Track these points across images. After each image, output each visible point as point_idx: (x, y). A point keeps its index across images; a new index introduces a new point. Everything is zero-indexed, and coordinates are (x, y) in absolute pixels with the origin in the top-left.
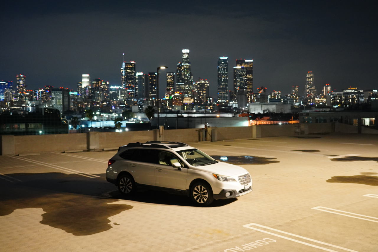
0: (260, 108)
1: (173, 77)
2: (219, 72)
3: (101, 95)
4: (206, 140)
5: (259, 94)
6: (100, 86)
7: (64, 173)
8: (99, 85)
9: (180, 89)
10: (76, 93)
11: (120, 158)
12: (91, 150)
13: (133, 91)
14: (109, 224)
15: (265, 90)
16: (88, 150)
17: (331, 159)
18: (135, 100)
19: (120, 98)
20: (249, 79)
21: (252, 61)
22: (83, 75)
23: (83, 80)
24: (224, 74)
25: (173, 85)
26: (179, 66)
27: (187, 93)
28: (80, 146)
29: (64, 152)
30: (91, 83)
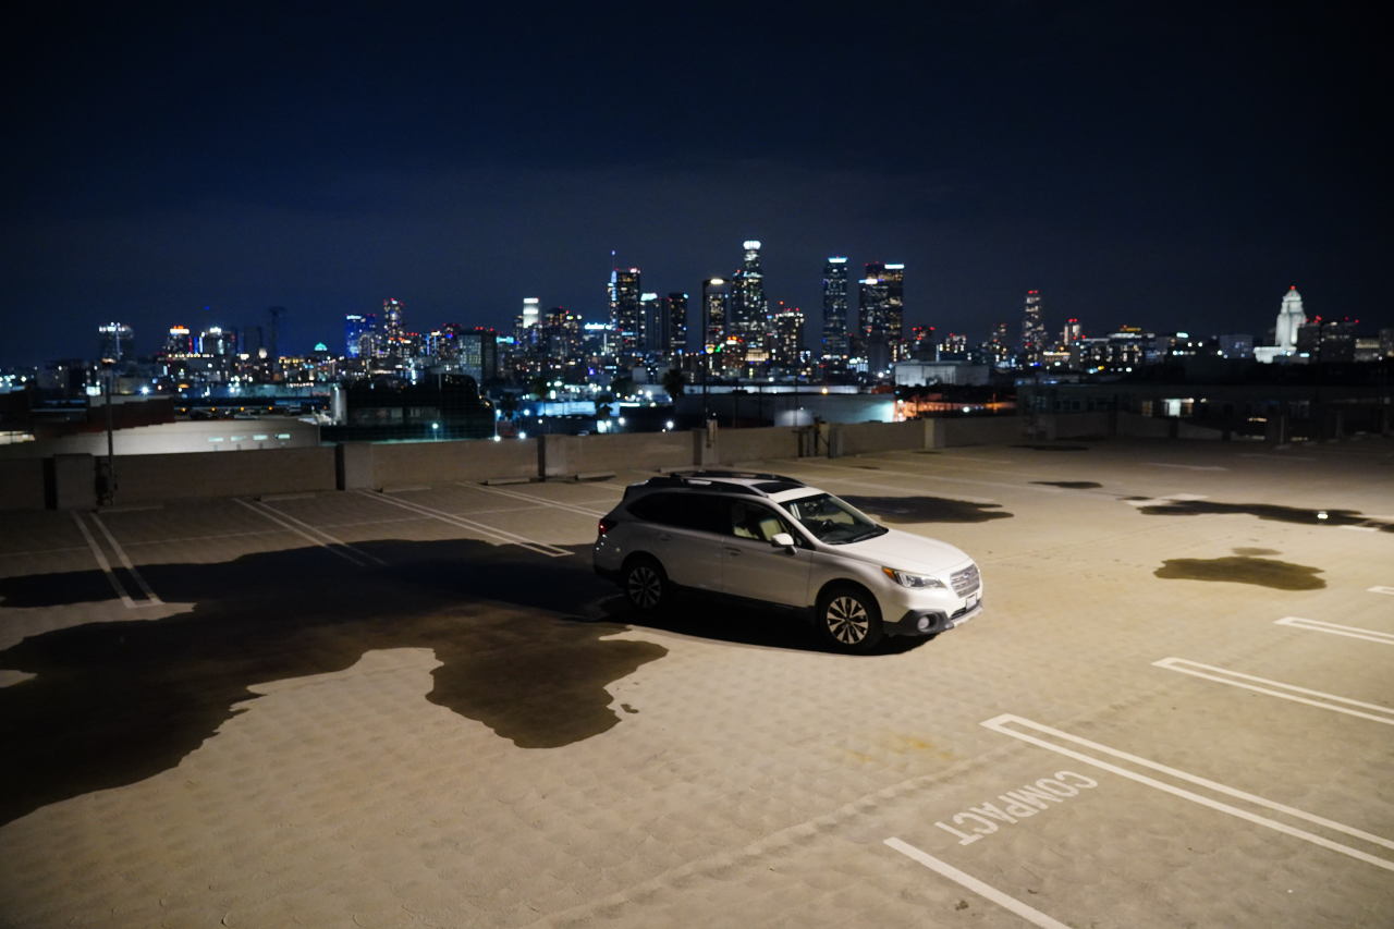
0: (920, 375)
1: (724, 304)
2: (828, 293)
3: (564, 343)
4: (816, 454)
5: (918, 343)
6: (563, 323)
7: (488, 541)
8: (559, 322)
9: (739, 330)
10: (510, 340)
11: (628, 515)
12: (550, 477)
13: (634, 336)
14: (610, 707)
15: (929, 333)
16: (542, 477)
17: (1139, 508)
18: (639, 354)
19: (606, 350)
20: (893, 308)
21: (901, 266)
22: (527, 301)
23: (527, 311)
24: (838, 297)
25: (723, 321)
26: (736, 279)
27: (755, 340)
28: (523, 468)
29: (486, 484)
30: (542, 317)
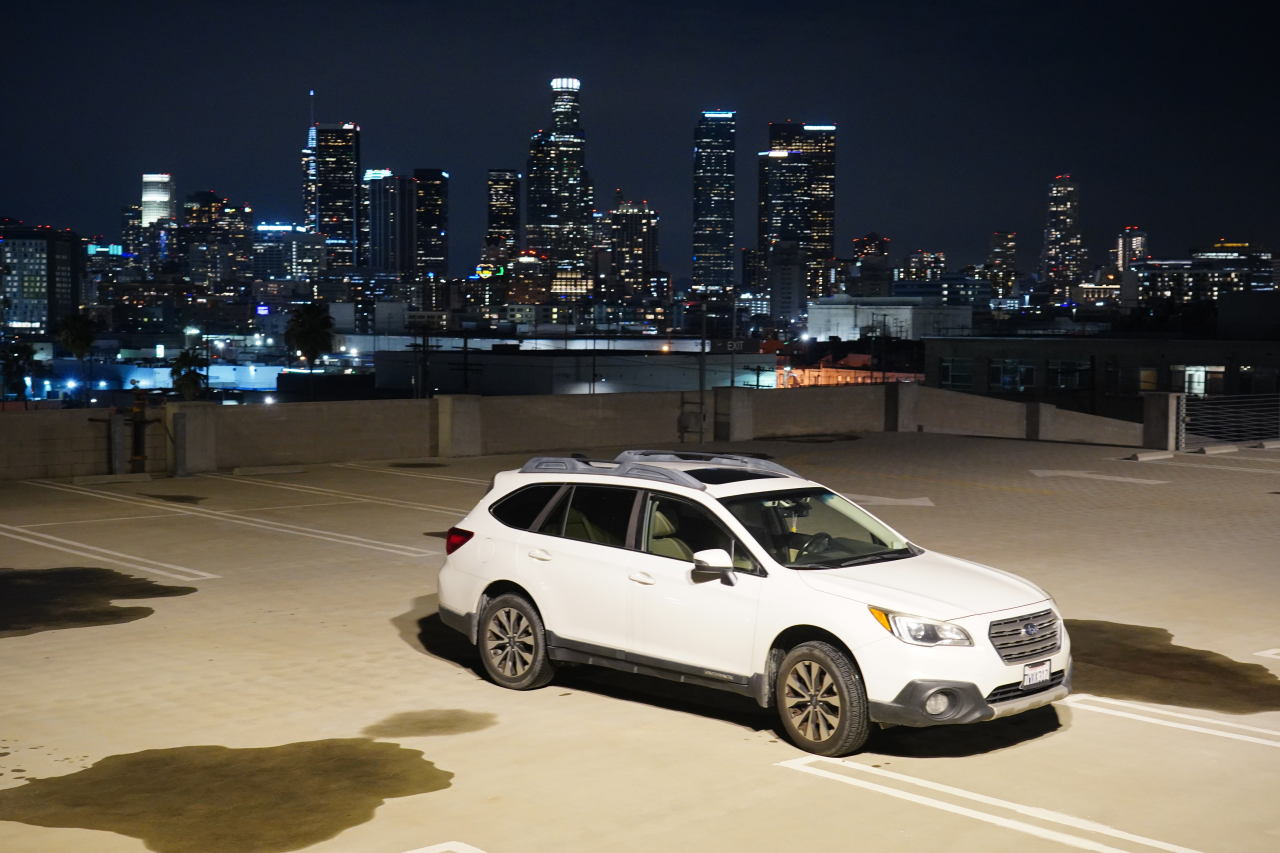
0: (851, 321)
1: (514, 190)
2: (701, 173)
3: (214, 257)
5: (859, 264)
6: (217, 220)
8: (210, 218)
9: (542, 238)
10: (116, 250)
13: (349, 245)
15: (881, 247)
18: (357, 280)
19: (297, 270)
20: (819, 203)
21: (833, 128)
22: (147, 178)
23: (148, 197)
24: (720, 180)
25: (513, 222)
26: (537, 145)
27: (571, 255)
30: (176, 206)
